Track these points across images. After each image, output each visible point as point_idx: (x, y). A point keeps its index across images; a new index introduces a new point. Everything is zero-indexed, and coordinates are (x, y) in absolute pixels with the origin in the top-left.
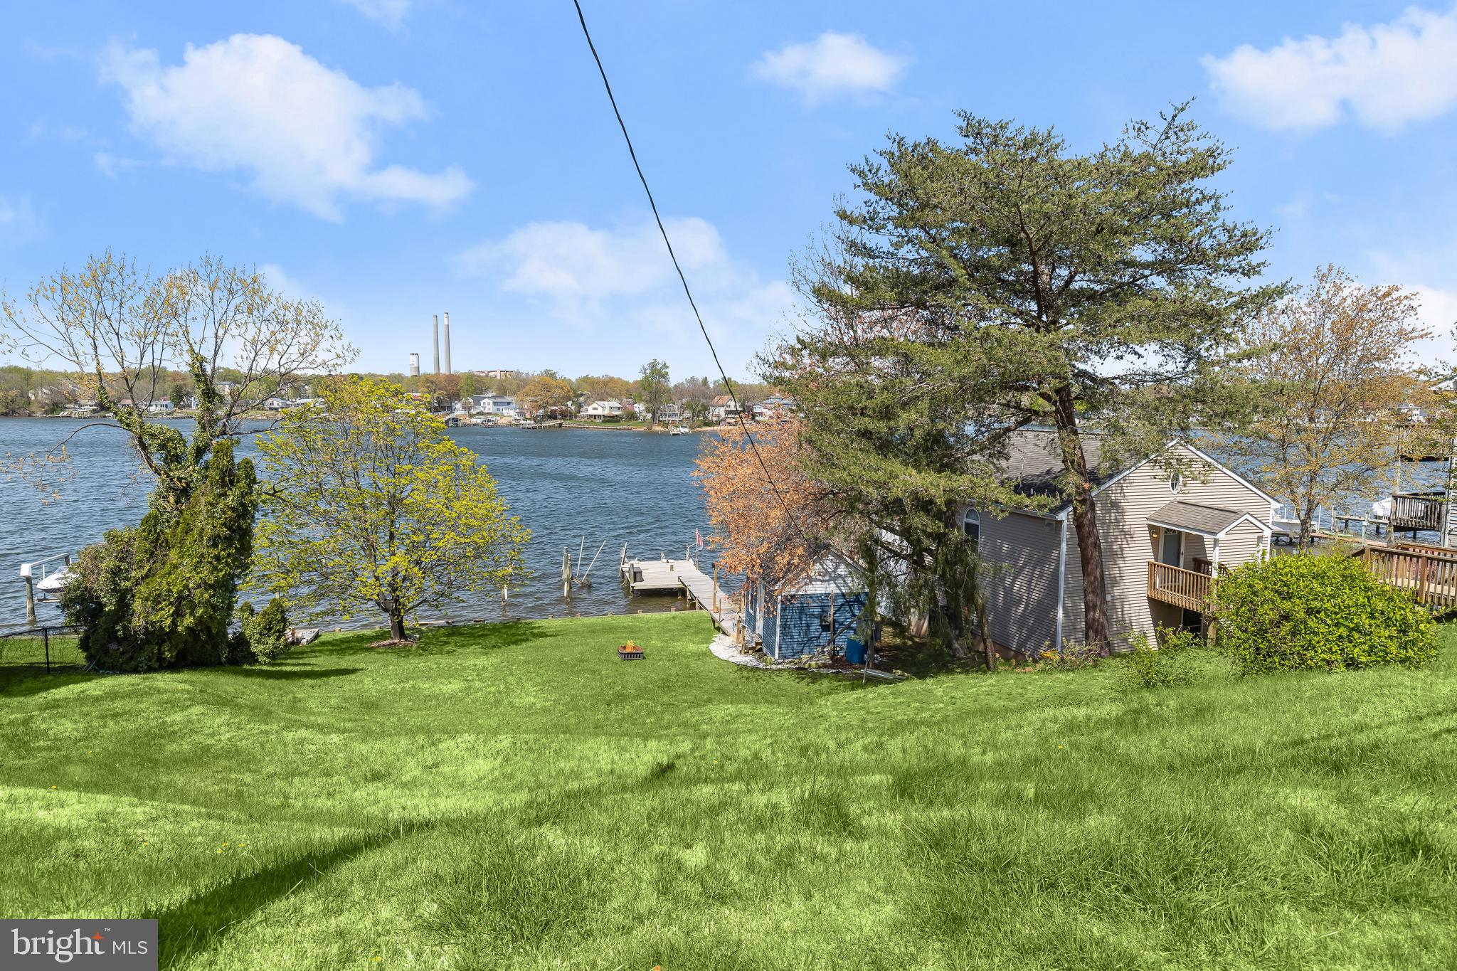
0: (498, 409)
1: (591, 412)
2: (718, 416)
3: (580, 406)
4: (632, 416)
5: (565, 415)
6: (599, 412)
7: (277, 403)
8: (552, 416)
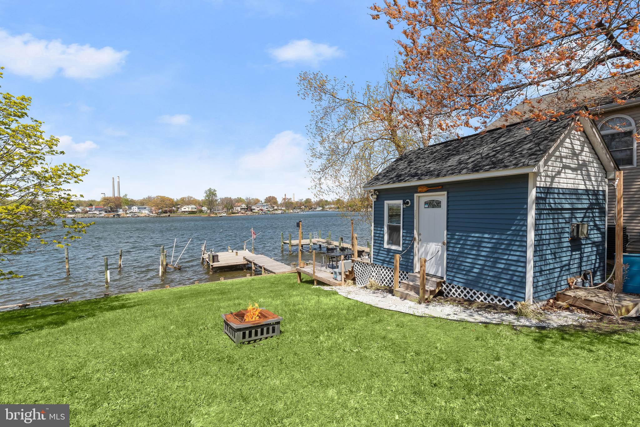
0: (140, 211)
1: (183, 209)
2: (237, 210)
3: (178, 208)
4: (201, 211)
5: (171, 212)
6: (187, 210)
8: (165, 212)
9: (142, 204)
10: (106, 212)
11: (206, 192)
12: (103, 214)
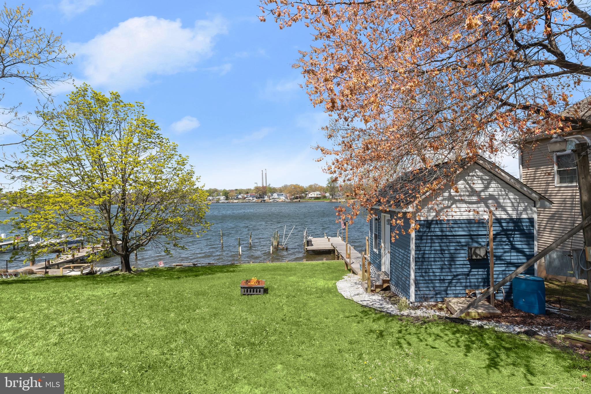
0: (279, 197)
1: (310, 196)
3: (307, 194)
4: (325, 197)
5: (300, 198)
6: (313, 196)
7: (211, 198)
8: (297, 198)
9: (280, 191)
10: (257, 198)
11: (328, 180)
12: (255, 200)
